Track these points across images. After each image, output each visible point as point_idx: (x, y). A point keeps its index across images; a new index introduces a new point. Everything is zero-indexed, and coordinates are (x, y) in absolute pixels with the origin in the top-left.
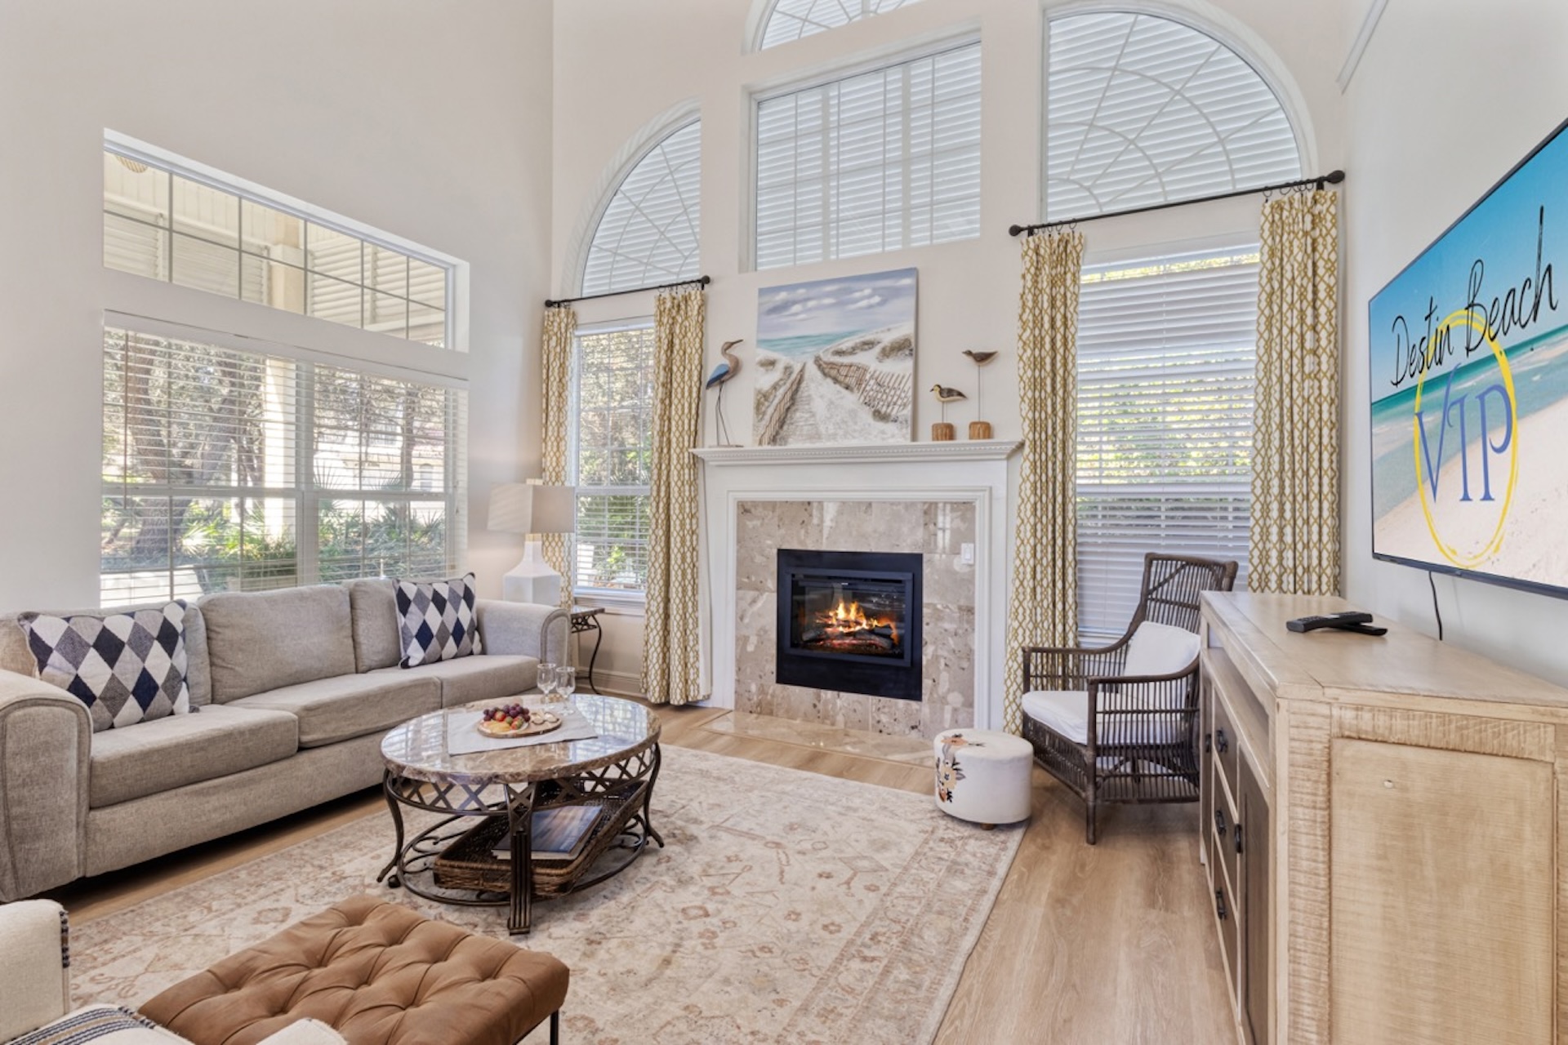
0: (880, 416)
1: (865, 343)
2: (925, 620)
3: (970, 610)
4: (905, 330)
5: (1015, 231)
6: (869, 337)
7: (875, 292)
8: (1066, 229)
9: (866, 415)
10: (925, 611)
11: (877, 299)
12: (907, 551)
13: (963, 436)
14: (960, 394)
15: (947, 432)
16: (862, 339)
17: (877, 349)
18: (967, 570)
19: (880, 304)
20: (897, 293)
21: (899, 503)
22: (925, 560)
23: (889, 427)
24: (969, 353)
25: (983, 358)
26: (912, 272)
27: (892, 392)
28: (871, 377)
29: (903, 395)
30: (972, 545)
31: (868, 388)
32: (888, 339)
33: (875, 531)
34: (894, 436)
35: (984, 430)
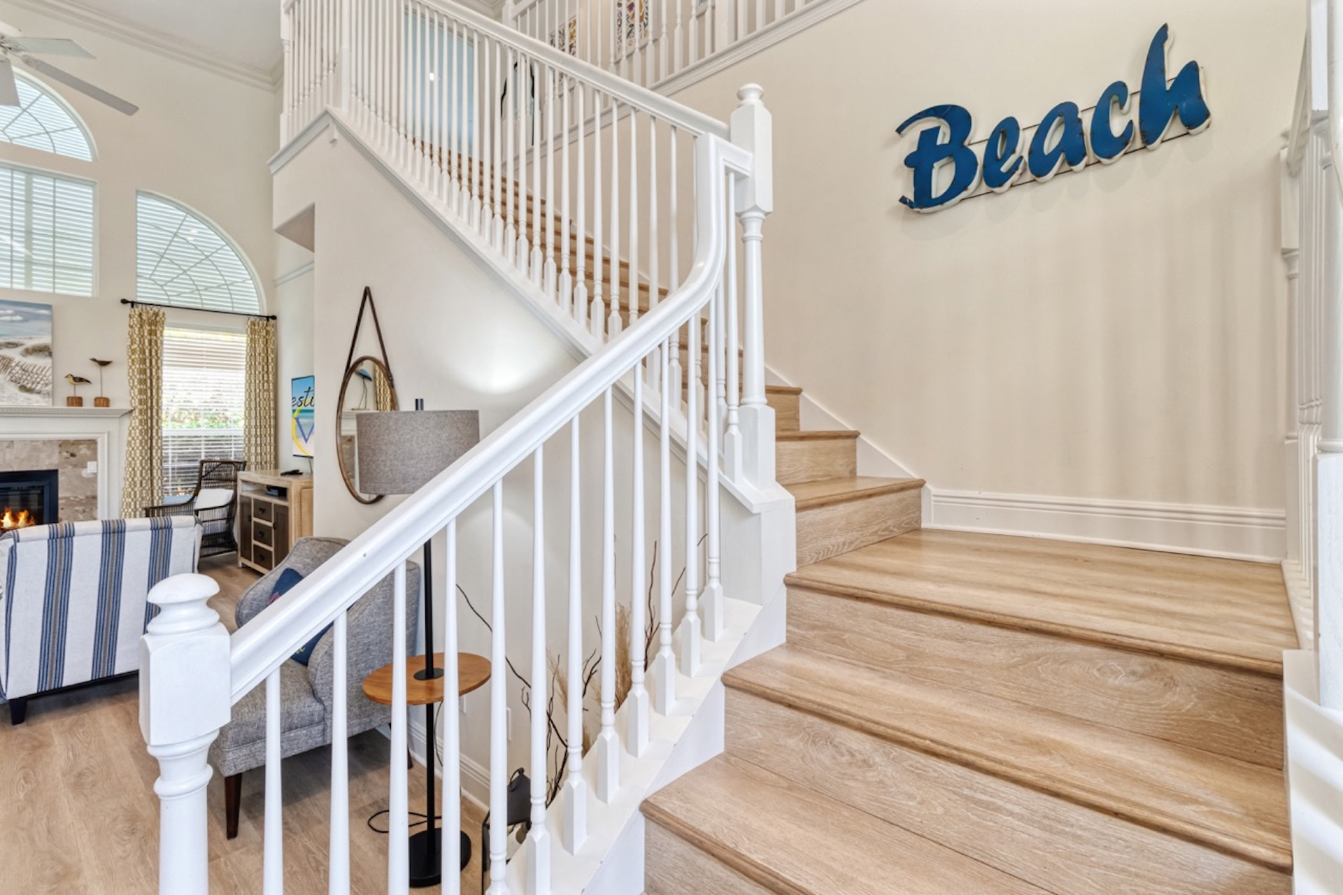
0: (23, 388)
1: (9, 343)
2: (60, 507)
3: (95, 498)
4: (45, 340)
5: (124, 302)
6: (12, 340)
7: (16, 313)
8: (156, 309)
9: (13, 389)
10: (60, 502)
11: (18, 318)
12: (44, 468)
13: (88, 405)
14: (88, 381)
15: (77, 401)
16: (7, 341)
17: (20, 349)
18: (92, 476)
19: (20, 321)
20: (37, 317)
21: (38, 441)
22: (60, 472)
23: (34, 397)
24: (94, 360)
25: (104, 364)
26: (48, 307)
27: (36, 376)
28: (17, 365)
29: (45, 378)
30: (95, 463)
31: (14, 371)
32: (30, 343)
33: (17, 458)
34: (36, 401)
35: (103, 402)
